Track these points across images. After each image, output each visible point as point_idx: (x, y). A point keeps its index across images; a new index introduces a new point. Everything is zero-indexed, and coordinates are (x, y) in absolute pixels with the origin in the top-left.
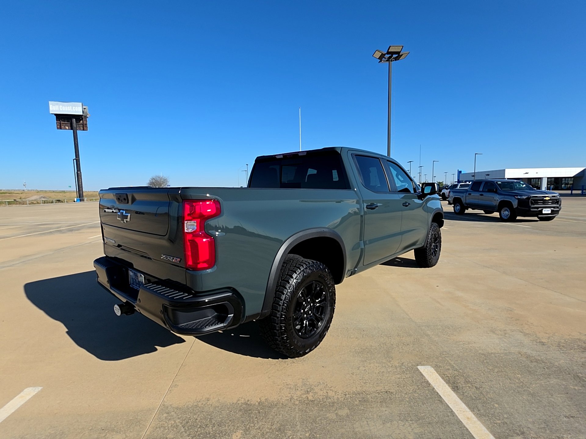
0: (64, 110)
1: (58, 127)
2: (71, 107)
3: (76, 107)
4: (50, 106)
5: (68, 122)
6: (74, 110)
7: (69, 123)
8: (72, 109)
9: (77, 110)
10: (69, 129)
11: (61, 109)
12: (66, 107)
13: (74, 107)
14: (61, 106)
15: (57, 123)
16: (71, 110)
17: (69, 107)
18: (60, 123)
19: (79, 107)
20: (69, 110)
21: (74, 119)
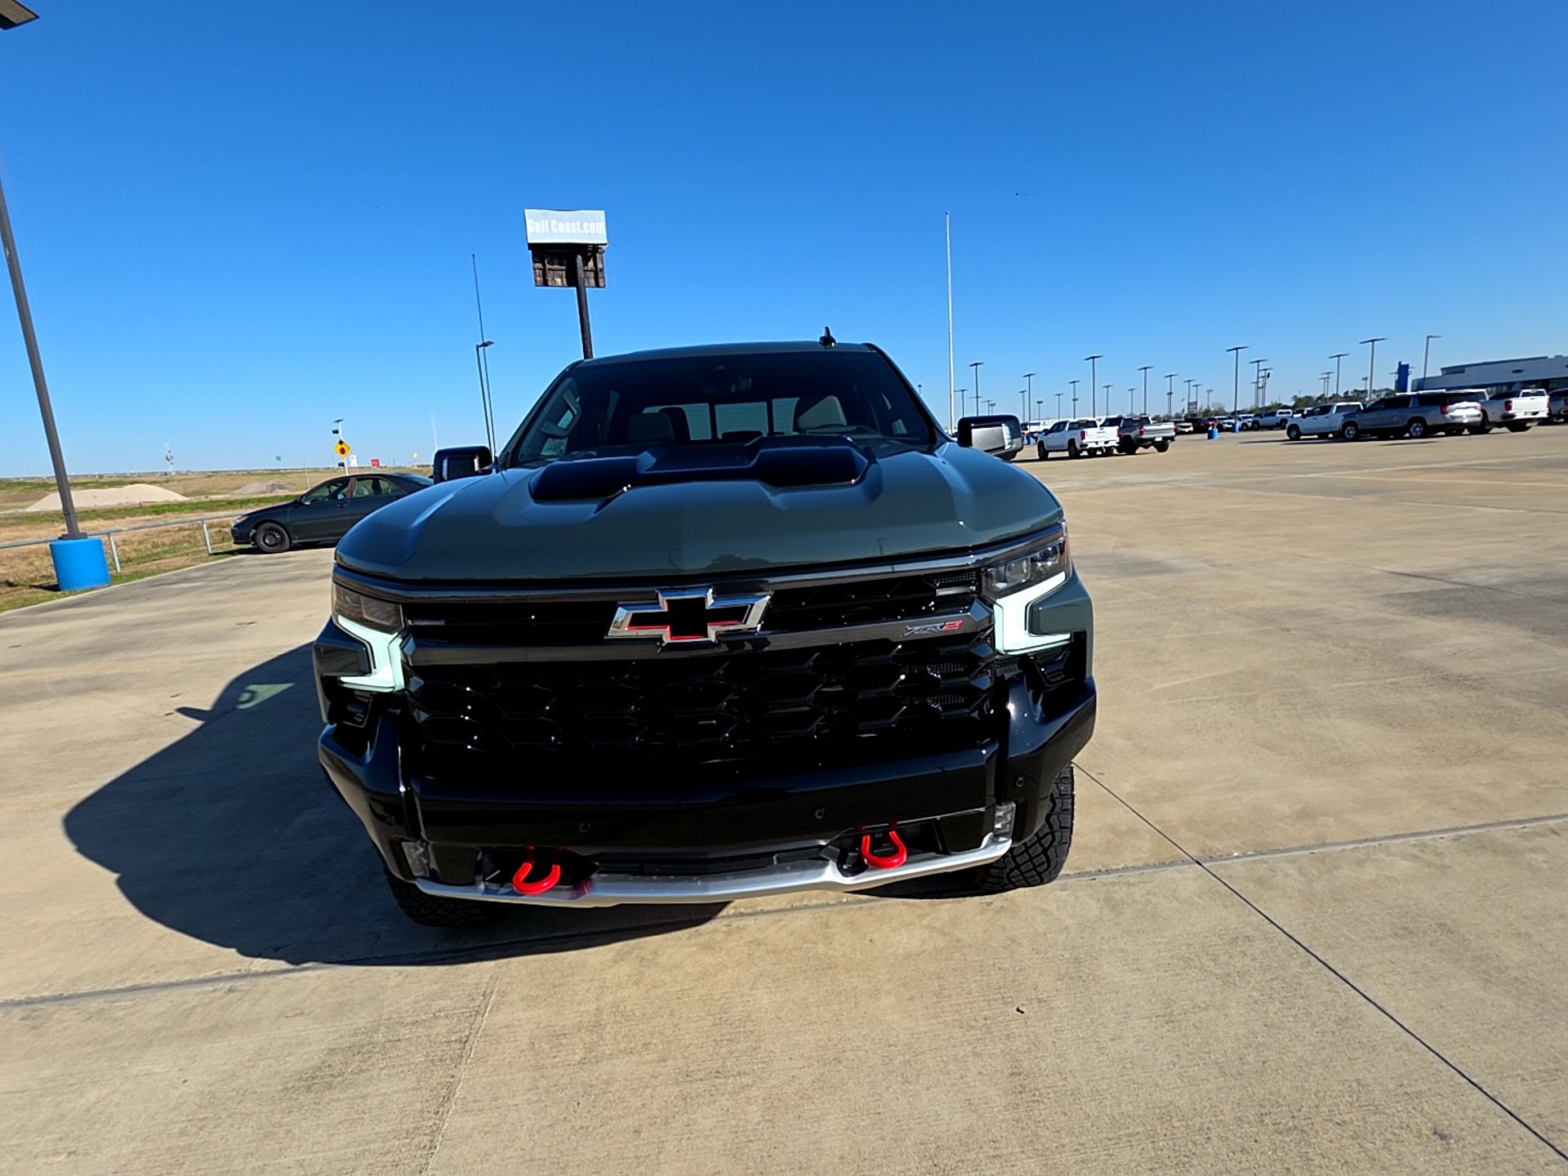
0: (562, 231)
1: (538, 279)
2: (578, 223)
3: (592, 224)
4: (529, 222)
5: (561, 265)
6: (587, 231)
7: (564, 268)
8: (582, 228)
9: (593, 232)
10: (563, 286)
11: (555, 231)
12: (567, 224)
13: (586, 224)
14: (554, 222)
15: (534, 269)
16: (579, 231)
17: (573, 224)
18: (544, 270)
19: (599, 222)
20: (574, 231)
21: (579, 257)
